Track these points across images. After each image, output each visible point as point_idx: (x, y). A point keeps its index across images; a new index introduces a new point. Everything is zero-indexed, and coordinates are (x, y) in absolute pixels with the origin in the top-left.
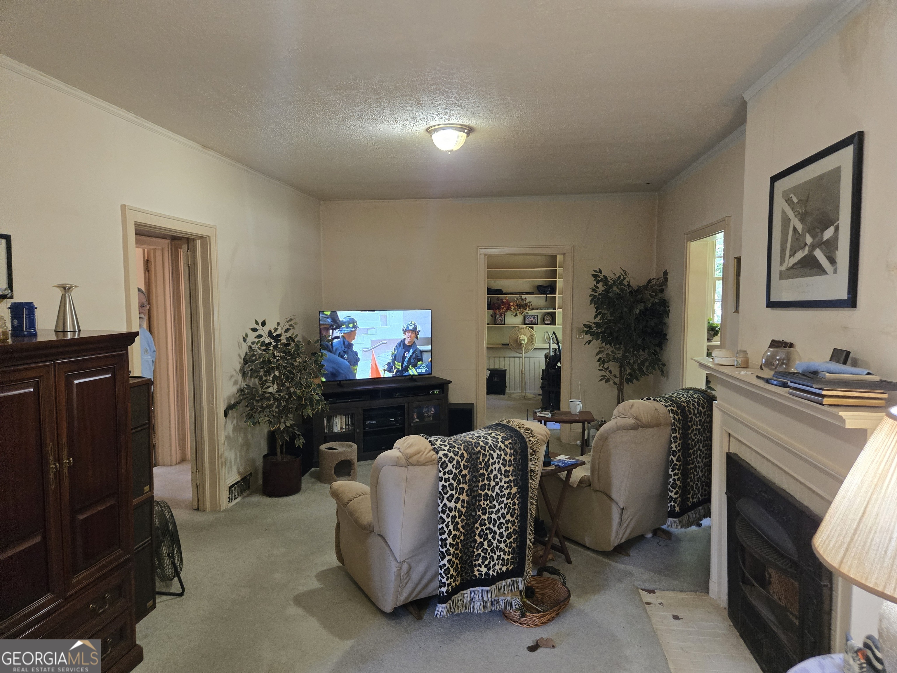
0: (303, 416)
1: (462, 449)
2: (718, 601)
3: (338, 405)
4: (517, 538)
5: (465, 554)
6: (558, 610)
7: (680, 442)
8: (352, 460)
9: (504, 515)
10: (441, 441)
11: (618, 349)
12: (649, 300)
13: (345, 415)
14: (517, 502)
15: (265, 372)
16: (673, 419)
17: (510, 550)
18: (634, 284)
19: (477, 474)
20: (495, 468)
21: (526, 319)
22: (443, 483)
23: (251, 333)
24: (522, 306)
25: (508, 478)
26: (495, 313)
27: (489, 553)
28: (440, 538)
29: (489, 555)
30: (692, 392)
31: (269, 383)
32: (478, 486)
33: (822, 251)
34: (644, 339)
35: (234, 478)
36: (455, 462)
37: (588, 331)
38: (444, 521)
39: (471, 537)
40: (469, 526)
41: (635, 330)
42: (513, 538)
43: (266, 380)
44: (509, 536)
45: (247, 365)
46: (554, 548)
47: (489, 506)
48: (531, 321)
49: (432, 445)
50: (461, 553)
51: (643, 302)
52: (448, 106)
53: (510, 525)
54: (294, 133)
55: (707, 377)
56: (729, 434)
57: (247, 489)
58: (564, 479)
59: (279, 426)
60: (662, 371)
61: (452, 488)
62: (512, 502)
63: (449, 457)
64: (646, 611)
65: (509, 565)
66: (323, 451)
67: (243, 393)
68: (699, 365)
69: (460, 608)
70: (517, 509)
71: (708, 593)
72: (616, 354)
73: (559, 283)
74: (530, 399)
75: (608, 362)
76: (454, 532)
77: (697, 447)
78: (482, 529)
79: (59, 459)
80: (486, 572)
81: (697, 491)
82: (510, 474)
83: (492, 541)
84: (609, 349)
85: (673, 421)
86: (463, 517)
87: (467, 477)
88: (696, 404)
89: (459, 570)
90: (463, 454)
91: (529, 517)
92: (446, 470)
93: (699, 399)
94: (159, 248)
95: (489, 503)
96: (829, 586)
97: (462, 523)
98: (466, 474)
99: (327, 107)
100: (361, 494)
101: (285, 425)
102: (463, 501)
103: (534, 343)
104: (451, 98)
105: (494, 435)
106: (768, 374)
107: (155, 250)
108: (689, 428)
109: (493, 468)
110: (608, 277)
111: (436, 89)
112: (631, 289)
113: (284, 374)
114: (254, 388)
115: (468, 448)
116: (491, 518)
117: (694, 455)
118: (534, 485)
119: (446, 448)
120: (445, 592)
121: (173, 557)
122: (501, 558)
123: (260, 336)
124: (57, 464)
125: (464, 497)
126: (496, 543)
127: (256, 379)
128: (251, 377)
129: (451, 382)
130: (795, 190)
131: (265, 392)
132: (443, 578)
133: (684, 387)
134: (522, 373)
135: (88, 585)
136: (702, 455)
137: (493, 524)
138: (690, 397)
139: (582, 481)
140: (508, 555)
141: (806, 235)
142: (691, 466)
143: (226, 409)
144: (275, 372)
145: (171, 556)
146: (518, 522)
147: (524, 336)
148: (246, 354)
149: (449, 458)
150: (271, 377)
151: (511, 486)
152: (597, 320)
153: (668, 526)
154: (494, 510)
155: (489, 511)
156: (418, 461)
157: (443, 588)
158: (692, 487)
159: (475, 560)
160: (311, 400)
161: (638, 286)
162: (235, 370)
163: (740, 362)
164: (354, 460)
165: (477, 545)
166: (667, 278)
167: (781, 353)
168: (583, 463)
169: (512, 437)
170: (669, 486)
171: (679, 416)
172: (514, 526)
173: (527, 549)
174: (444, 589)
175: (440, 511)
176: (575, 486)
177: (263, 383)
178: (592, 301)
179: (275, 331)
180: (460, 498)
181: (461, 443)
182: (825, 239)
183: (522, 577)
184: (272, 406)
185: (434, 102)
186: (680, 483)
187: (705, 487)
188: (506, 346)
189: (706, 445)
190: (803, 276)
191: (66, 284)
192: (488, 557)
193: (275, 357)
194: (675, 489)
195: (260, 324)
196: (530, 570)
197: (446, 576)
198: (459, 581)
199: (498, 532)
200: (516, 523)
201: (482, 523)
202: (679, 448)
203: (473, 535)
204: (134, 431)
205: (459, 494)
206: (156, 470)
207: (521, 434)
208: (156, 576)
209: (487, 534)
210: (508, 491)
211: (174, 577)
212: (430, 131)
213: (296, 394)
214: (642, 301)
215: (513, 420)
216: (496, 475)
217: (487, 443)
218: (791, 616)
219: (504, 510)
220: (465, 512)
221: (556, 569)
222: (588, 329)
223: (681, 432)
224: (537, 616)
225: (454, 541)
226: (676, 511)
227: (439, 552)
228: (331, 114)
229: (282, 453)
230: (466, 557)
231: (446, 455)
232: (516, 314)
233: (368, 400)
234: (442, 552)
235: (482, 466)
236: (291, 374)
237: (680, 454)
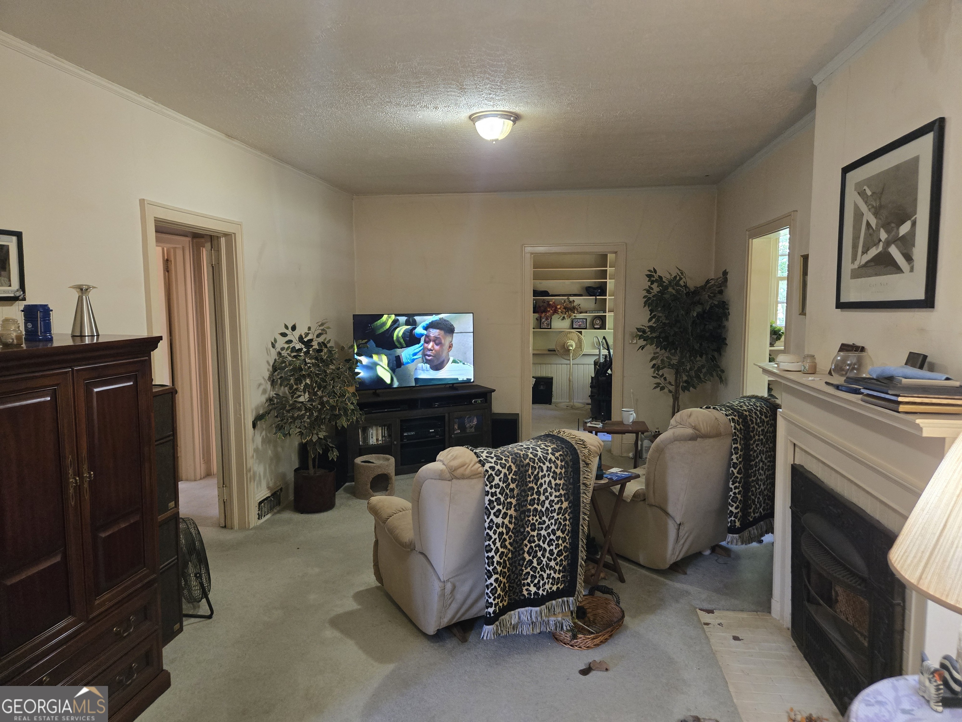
0: (337, 427)
1: (510, 462)
2: (781, 621)
3: (373, 415)
4: (568, 555)
5: (513, 572)
6: (612, 631)
7: (742, 453)
8: (389, 474)
9: (554, 531)
10: (487, 453)
11: (673, 355)
12: (708, 302)
13: (382, 426)
14: (568, 518)
15: (296, 380)
16: (734, 429)
17: (561, 568)
18: (692, 285)
19: (526, 488)
20: (545, 482)
21: (574, 323)
22: (490, 497)
23: (279, 338)
24: (570, 309)
25: (559, 492)
26: (541, 317)
27: (539, 572)
28: (486, 556)
29: (538, 574)
30: (754, 400)
31: (300, 391)
32: (527, 500)
33: (897, 247)
34: (701, 344)
35: (263, 493)
36: (502, 475)
37: (641, 335)
38: (491, 538)
39: (519, 555)
40: (517, 542)
41: (692, 335)
42: (564, 555)
43: (297, 389)
44: (560, 554)
45: (276, 373)
46: (607, 566)
47: (538, 522)
48: (580, 325)
49: (478, 457)
50: (508, 571)
51: (702, 304)
52: (493, 91)
53: (560, 542)
54: (325, 121)
55: (769, 384)
56: (794, 444)
57: (277, 505)
58: (617, 494)
59: (312, 438)
60: (721, 378)
61: (499, 503)
62: (563, 517)
63: (496, 469)
64: (704, 632)
65: (560, 584)
66: (358, 464)
67: (272, 403)
68: (763, 371)
69: (508, 630)
70: (568, 525)
71: (770, 612)
72: (671, 360)
73: (610, 284)
74: (578, 409)
75: (662, 368)
76: (501, 550)
77: (760, 458)
78: (531, 546)
79: (79, 473)
80: (535, 591)
81: (758, 506)
82: (561, 488)
83: (542, 558)
84: (664, 354)
85: (734, 431)
86: (510, 533)
87: (515, 491)
88: (758, 413)
89: (507, 589)
90: (510, 466)
91: (580, 534)
92: (493, 484)
93: (762, 408)
94: (179, 246)
95: (538, 519)
96: (902, 604)
97: (510, 539)
98: (514, 488)
99: (362, 92)
100: (401, 510)
101: (318, 437)
102: (511, 516)
103: (583, 348)
104: (497, 82)
105: (544, 447)
106: (839, 380)
107: (175, 249)
108: (751, 438)
109: (543, 481)
110: (663, 278)
111: (481, 72)
112: (688, 290)
113: (316, 382)
114: (284, 397)
115: (516, 460)
116: (540, 534)
117: (756, 467)
118: (586, 499)
119: (493, 461)
120: (491, 612)
121: (201, 577)
122: (551, 577)
123: (290, 342)
124: (77, 478)
125: (511, 512)
126: (546, 561)
127: (286, 388)
128: (281, 385)
129: (494, 391)
130: (869, 182)
131: (295, 401)
132: (490, 598)
133: (745, 395)
134: (570, 381)
135: (111, 607)
136: (765, 468)
137: (543, 540)
138: (752, 405)
139: (636, 496)
140: (558, 573)
141: (880, 230)
142: (753, 478)
143: (254, 420)
144: (306, 381)
145: (198, 576)
146: (569, 539)
147: (572, 341)
148: (275, 360)
149: (495, 471)
150: (302, 385)
151: (561, 500)
152: (651, 324)
153: (728, 543)
154: (544, 526)
155: (538, 527)
156: (463, 475)
157: (489, 608)
158: (754, 501)
159: (524, 579)
160: (346, 410)
161: (695, 287)
162: (264, 378)
163: (807, 368)
164: (391, 474)
165: (525, 563)
166: (727, 278)
167: (852, 358)
168: (638, 476)
169: (563, 448)
170: (730, 501)
171: (741, 426)
172: (565, 543)
173: (579, 567)
174: (491, 610)
175: (486, 527)
176: (629, 500)
177: (293, 392)
178: (645, 303)
179: (306, 336)
180: (507, 513)
181: (509, 454)
182: (901, 235)
183: (573, 596)
184: (303, 416)
185: (478, 86)
186: (741, 497)
187: (767, 501)
188: (552, 351)
189: (769, 457)
190: (876, 275)
191: (83, 285)
192: (538, 576)
193: (306, 364)
194: (736, 504)
195: (290, 329)
196: (581, 589)
197: (493, 596)
198: (507, 601)
199: (548, 549)
200: (567, 540)
201: (532, 540)
202: (740, 460)
203: (521, 552)
204: (158, 442)
205: (507, 509)
206: (182, 486)
207: (572, 445)
208: (183, 598)
209: (536, 552)
210: (559, 506)
211: (202, 598)
212: (473, 118)
213: (330, 404)
214: (699, 303)
215: (563, 430)
216: (546, 488)
217: (536, 455)
218: (859, 636)
219: (555, 526)
220: (513, 528)
221: (609, 589)
222: (642, 334)
223: (742, 442)
224: (589, 638)
225: (501, 559)
226: (737, 527)
227: (486, 571)
228: (366, 100)
229: (314, 467)
230: (514, 576)
231: (492, 468)
232: (564, 317)
233: (407, 410)
234: (489, 571)
235: (531, 480)
236: (323, 382)
237: (741, 466)
